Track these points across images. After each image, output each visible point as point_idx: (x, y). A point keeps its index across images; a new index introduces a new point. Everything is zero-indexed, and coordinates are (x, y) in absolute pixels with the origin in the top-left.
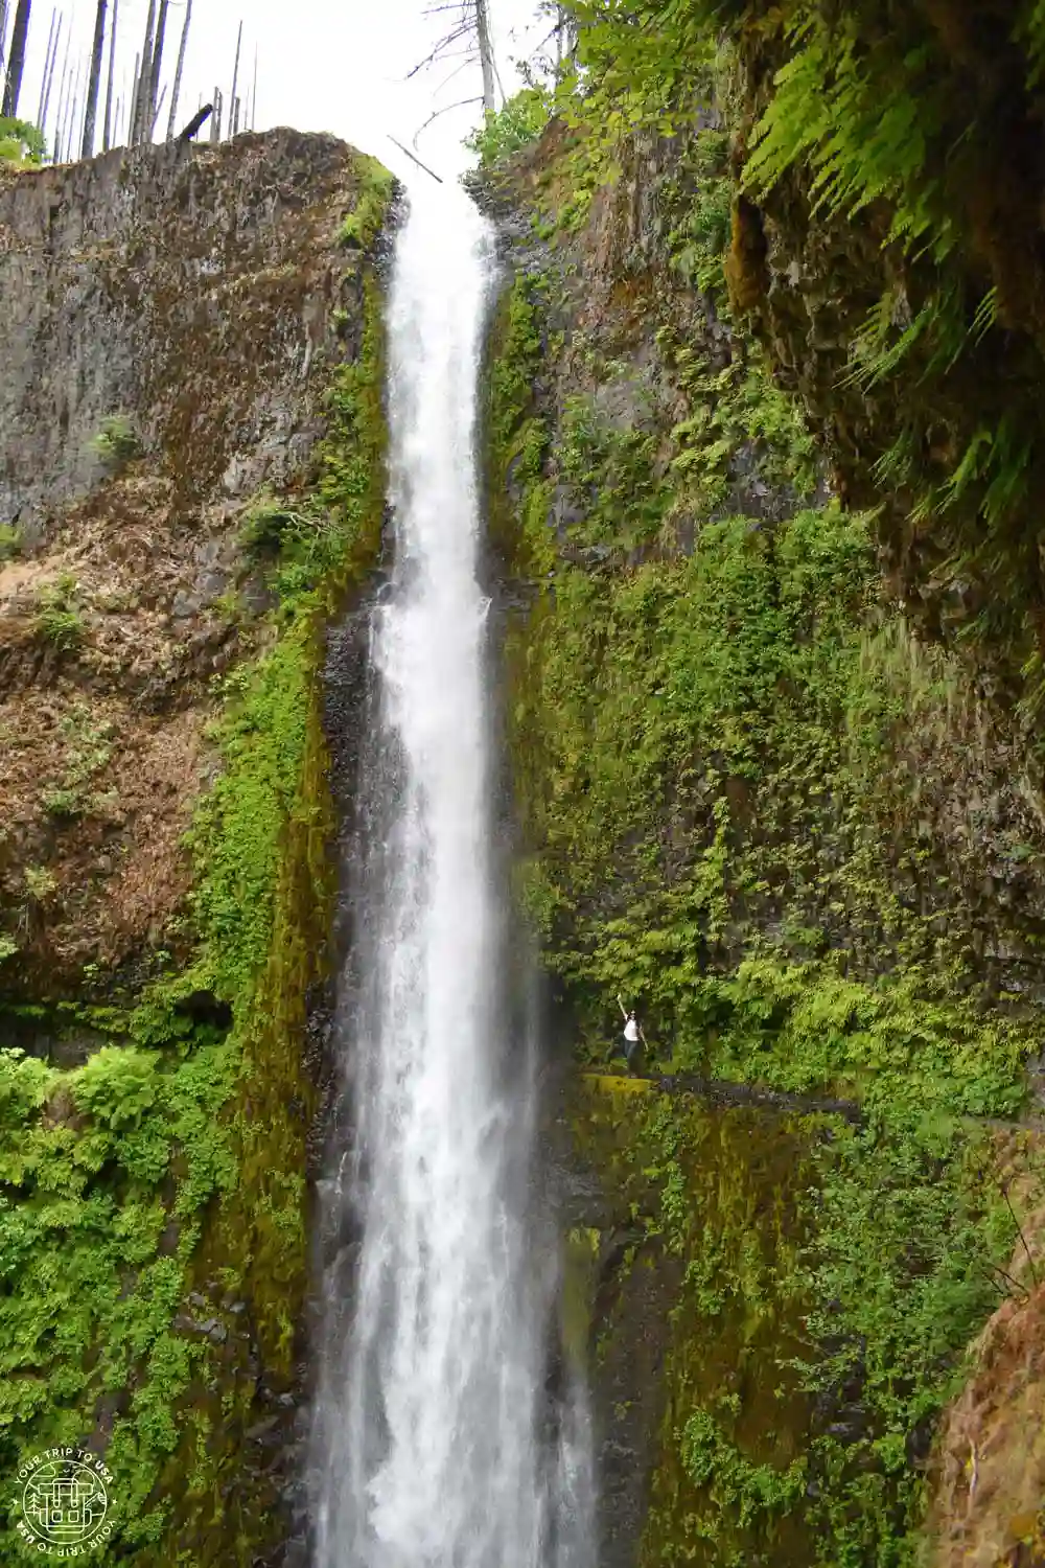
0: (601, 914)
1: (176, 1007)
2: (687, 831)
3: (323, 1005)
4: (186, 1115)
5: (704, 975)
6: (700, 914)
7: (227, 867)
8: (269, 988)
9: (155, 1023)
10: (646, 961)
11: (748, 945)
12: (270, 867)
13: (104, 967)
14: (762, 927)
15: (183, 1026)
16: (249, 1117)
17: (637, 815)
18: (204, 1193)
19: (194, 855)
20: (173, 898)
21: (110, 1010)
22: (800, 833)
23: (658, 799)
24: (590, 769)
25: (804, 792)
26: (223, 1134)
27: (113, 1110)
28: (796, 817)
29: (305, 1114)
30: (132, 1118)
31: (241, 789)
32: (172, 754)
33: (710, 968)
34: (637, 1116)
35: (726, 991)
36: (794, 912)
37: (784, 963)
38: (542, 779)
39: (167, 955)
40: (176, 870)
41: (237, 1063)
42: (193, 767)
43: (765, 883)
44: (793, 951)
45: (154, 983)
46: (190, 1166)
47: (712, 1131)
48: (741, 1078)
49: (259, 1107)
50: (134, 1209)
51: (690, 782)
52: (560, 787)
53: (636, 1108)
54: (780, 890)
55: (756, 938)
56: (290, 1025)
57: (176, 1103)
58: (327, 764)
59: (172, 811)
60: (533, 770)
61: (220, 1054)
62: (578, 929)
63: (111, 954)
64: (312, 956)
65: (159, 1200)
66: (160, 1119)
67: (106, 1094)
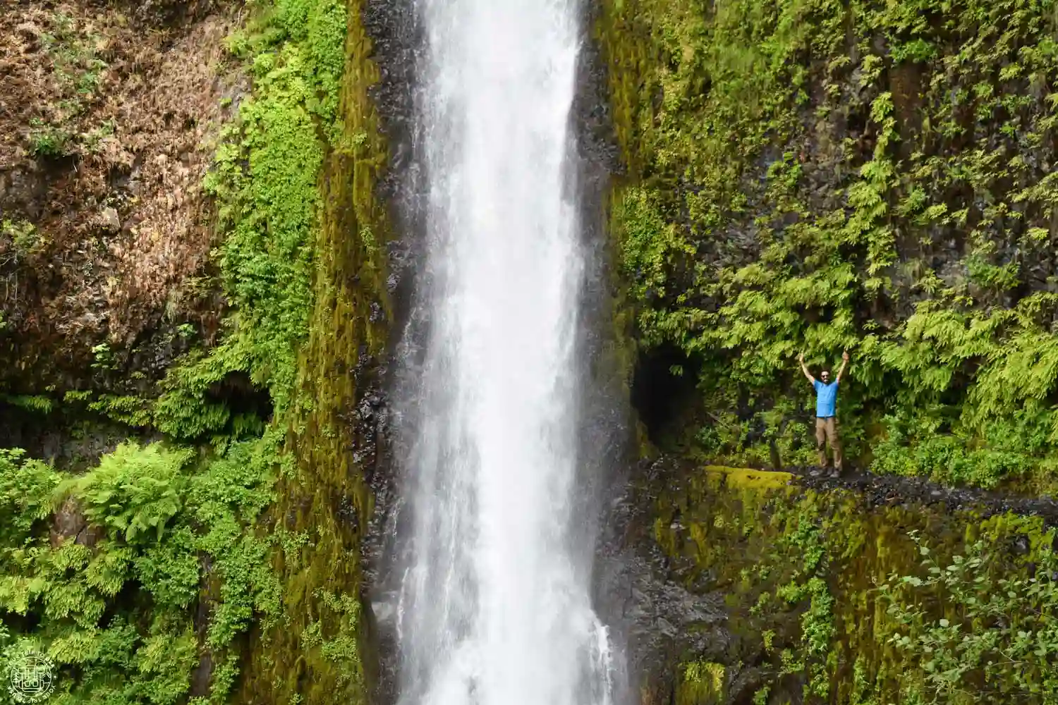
0: (727, 259)
1: (207, 394)
2: (838, 141)
3: (376, 386)
4: (218, 525)
5: (862, 334)
6: (854, 253)
7: (256, 215)
8: (311, 366)
9: (183, 414)
10: (786, 318)
11: (919, 292)
12: (309, 214)
13: (116, 347)
14: (937, 267)
15: (216, 417)
16: (291, 526)
17: (772, 124)
18: (241, 620)
19: (217, 202)
20: (194, 259)
21: (128, 400)
22: (988, 134)
23: (798, 101)
24: (709, 66)
25: (994, 77)
26: (262, 548)
27: (129, 522)
28: (983, 113)
29: (356, 521)
30: (153, 530)
31: (271, 115)
32: (187, 77)
33: (870, 324)
34: (774, 519)
35: (893, 356)
36: (981, 245)
37: (966, 315)
38: (648, 83)
39: (190, 329)
40: (196, 223)
41: (276, 460)
42: (213, 91)
43: (943, 207)
44: (980, 299)
45: (178, 364)
46: (225, 587)
47: (867, 538)
48: (910, 468)
49: (304, 512)
50: (160, 641)
51: (842, 74)
52: (673, 92)
53: (771, 510)
54: (962, 215)
55: (929, 282)
56: (335, 412)
57: (206, 511)
58: (374, 77)
59: (190, 148)
60: (637, 72)
61: (257, 450)
62: (698, 279)
63: (124, 330)
64: (360, 323)
65: (189, 630)
66: (187, 530)
67: (121, 502)
